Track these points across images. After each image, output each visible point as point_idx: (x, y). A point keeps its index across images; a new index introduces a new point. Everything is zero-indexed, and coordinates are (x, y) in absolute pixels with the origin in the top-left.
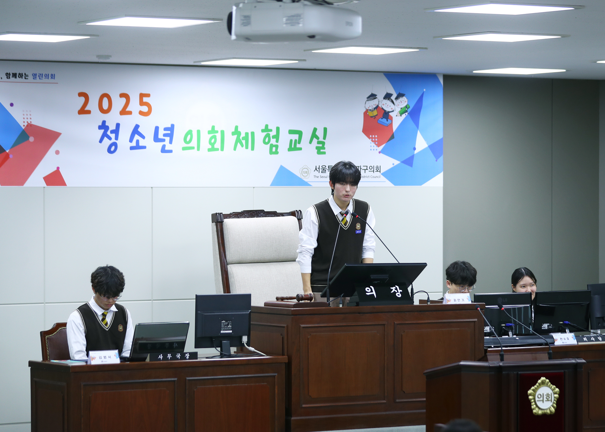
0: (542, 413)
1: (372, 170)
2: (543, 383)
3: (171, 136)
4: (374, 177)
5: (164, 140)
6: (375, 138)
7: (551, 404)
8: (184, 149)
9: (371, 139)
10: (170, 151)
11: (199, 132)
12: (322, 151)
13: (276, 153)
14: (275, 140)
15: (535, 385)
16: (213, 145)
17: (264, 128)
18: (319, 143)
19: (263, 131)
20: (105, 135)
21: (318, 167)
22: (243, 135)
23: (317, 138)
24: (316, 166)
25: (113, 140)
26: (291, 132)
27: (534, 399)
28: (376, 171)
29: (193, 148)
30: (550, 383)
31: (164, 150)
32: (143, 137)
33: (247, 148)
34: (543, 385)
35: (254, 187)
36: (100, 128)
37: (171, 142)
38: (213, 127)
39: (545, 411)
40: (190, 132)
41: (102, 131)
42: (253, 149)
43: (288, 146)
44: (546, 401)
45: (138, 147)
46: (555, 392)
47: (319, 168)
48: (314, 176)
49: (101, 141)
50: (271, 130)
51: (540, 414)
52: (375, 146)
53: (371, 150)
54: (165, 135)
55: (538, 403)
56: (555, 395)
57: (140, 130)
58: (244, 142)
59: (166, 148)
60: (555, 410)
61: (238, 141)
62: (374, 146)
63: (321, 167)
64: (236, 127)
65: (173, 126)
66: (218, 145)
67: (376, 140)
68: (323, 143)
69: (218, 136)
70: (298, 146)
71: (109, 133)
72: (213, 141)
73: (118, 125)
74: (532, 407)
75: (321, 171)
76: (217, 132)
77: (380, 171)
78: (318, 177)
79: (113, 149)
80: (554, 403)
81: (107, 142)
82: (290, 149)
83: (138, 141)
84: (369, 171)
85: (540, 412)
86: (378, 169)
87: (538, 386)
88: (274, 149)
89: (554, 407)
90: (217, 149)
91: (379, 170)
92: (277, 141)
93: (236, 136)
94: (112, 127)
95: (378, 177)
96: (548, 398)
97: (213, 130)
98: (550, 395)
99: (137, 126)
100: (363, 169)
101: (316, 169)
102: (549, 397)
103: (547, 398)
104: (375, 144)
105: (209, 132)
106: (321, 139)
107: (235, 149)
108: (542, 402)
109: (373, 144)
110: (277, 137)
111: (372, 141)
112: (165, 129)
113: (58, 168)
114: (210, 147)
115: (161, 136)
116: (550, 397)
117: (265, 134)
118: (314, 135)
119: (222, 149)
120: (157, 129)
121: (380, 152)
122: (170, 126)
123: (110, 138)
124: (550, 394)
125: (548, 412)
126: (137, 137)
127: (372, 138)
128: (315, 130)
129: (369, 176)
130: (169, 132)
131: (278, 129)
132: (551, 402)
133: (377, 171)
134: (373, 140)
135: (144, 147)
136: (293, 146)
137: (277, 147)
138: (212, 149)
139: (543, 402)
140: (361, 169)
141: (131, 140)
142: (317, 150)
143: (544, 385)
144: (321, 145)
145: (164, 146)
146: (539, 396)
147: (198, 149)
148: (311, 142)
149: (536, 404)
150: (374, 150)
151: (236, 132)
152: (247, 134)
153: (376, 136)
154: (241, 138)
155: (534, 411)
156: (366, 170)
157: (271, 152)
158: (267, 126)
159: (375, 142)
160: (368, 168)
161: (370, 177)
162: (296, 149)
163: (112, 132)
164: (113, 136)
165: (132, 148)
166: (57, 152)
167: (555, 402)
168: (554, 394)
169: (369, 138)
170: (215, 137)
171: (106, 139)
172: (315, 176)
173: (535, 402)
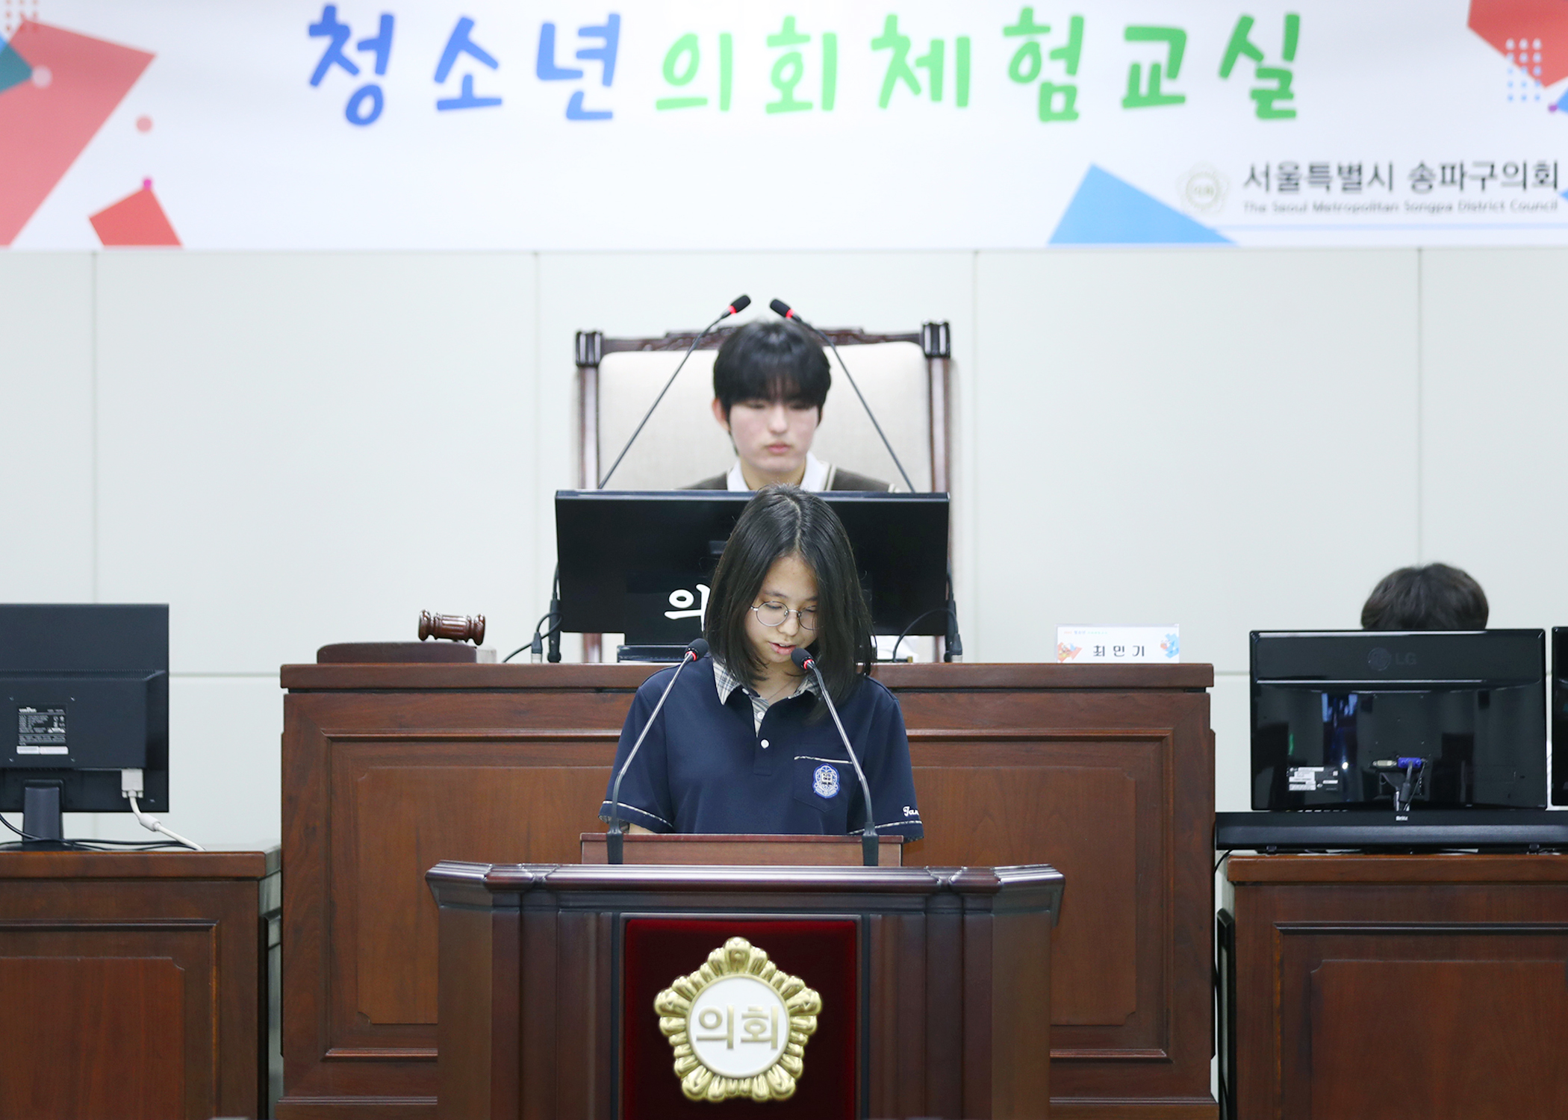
0: (727, 1092)
1: (1520, 177)
2: (736, 962)
3: (608, 57)
4: (1524, 207)
5: (577, 74)
6: (1531, 51)
7: (775, 1055)
8: (664, 105)
9: (1511, 57)
10: (606, 115)
11: (726, 42)
12: (1278, 105)
13: (1070, 114)
14: (1061, 65)
15: (696, 968)
16: (787, 88)
17: (1013, 19)
18: (1263, 73)
19: (1009, 31)
20: (334, 56)
21: (1260, 170)
22: (919, 48)
23: (1256, 55)
24: (1253, 170)
25: (367, 75)
26: (1136, 34)
27: (685, 1029)
28: (1534, 185)
29: (701, 102)
30: (770, 966)
31: (575, 110)
32: (491, 62)
33: (936, 94)
34: (733, 975)
35: (976, 252)
36: (315, 30)
37: (607, 79)
38: (789, 23)
39: (745, 1086)
40: (689, 42)
41: (323, 43)
42: (963, 99)
43: (1121, 89)
44: (743, 1041)
45: (468, 100)
46: (793, 1007)
47: (1267, 175)
48: (1246, 206)
49: (316, 79)
50: (1045, 29)
51: (714, 1097)
52: (1530, 82)
53: (1511, 98)
54: (582, 54)
55: (701, 1049)
56: (797, 1020)
57: (476, 36)
58: (923, 76)
59: (588, 105)
60: (799, 1083)
61: (898, 70)
62: (1524, 85)
63: (1274, 171)
64: (891, 21)
65: (614, 20)
66: (809, 88)
67: (1537, 58)
68: (1285, 77)
69: (812, 55)
70: (1167, 87)
71: (349, 50)
72: (787, 73)
73: (387, 22)
74: (679, 1065)
75: (1274, 184)
76: (806, 39)
77: (1555, 186)
78: (1263, 209)
79: (366, 107)
80: (787, 1051)
81: (340, 84)
82: (1133, 99)
83: (468, 81)
84: (1504, 184)
85: (716, 1090)
86: (1546, 175)
87: (705, 977)
88: (1058, 102)
89: (792, 1072)
90: (807, 106)
91: (1551, 178)
92: (1072, 69)
93: (887, 55)
94: (365, 27)
95: (1544, 207)
96: (755, 1028)
97: (788, 33)
98: (766, 1018)
99: (465, 25)
100: (1473, 178)
101: (1253, 176)
102: (764, 1030)
103: (747, 1029)
104: (1531, 72)
105: (773, 41)
106: (1273, 58)
107: (884, 101)
108: (724, 1044)
109: (1520, 75)
110: (1071, 55)
111: (1518, 62)
112: (585, 32)
113: (147, 183)
114: (776, 96)
115: (564, 56)
116: (768, 1024)
117: (1017, 42)
118: (1240, 44)
119: (828, 102)
120: (548, 33)
121: (1553, 108)
122: (601, 20)
123: (352, 69)
124: (766, 1012)
125: (761, 1090)
126: (465, 63)
127: (1517, 52)
128: (1245, 24)
129: (1502, 206)
130: (598, 43)
131: (1077, 25)
132: (774, 1047)
133: (1542, 182)
134: (1524, 58)
135: (495, 102)
136: (1144, 88)
137: (1071, 92)
138: (787, 104)
139: (730, 1046)
140: (1462, 175)
141: (441, 75)
142: (1252, 106)
143: (741, 973)
144: (1272, 84)
145: (577, 98)
146: (710, 1020)
147: (725, 103)
148: (1226, 70)
149: (692, 1053)
150: (1524, 98)
151: (891, 38)
152: (937, 46)
153: (1537, 44)
154: (910, 59)
155: (688, 1084)
156: (1489, 183)
157: (1046, 113)
158: (1027, 14)
159: (1530, 67)
160: (1498, 170)
161: (1507, 205)
162: (1155, 98)
163: (364, 46)
164: (366, 61)
165: (444, 105)
166: (144, 124)
167: (799, 1049)
168: (793, 1014)
169: (1504, 51)
170: (796, 59)
171: (335, 72)
172: (1250, 206)
173: (687, 1041)
